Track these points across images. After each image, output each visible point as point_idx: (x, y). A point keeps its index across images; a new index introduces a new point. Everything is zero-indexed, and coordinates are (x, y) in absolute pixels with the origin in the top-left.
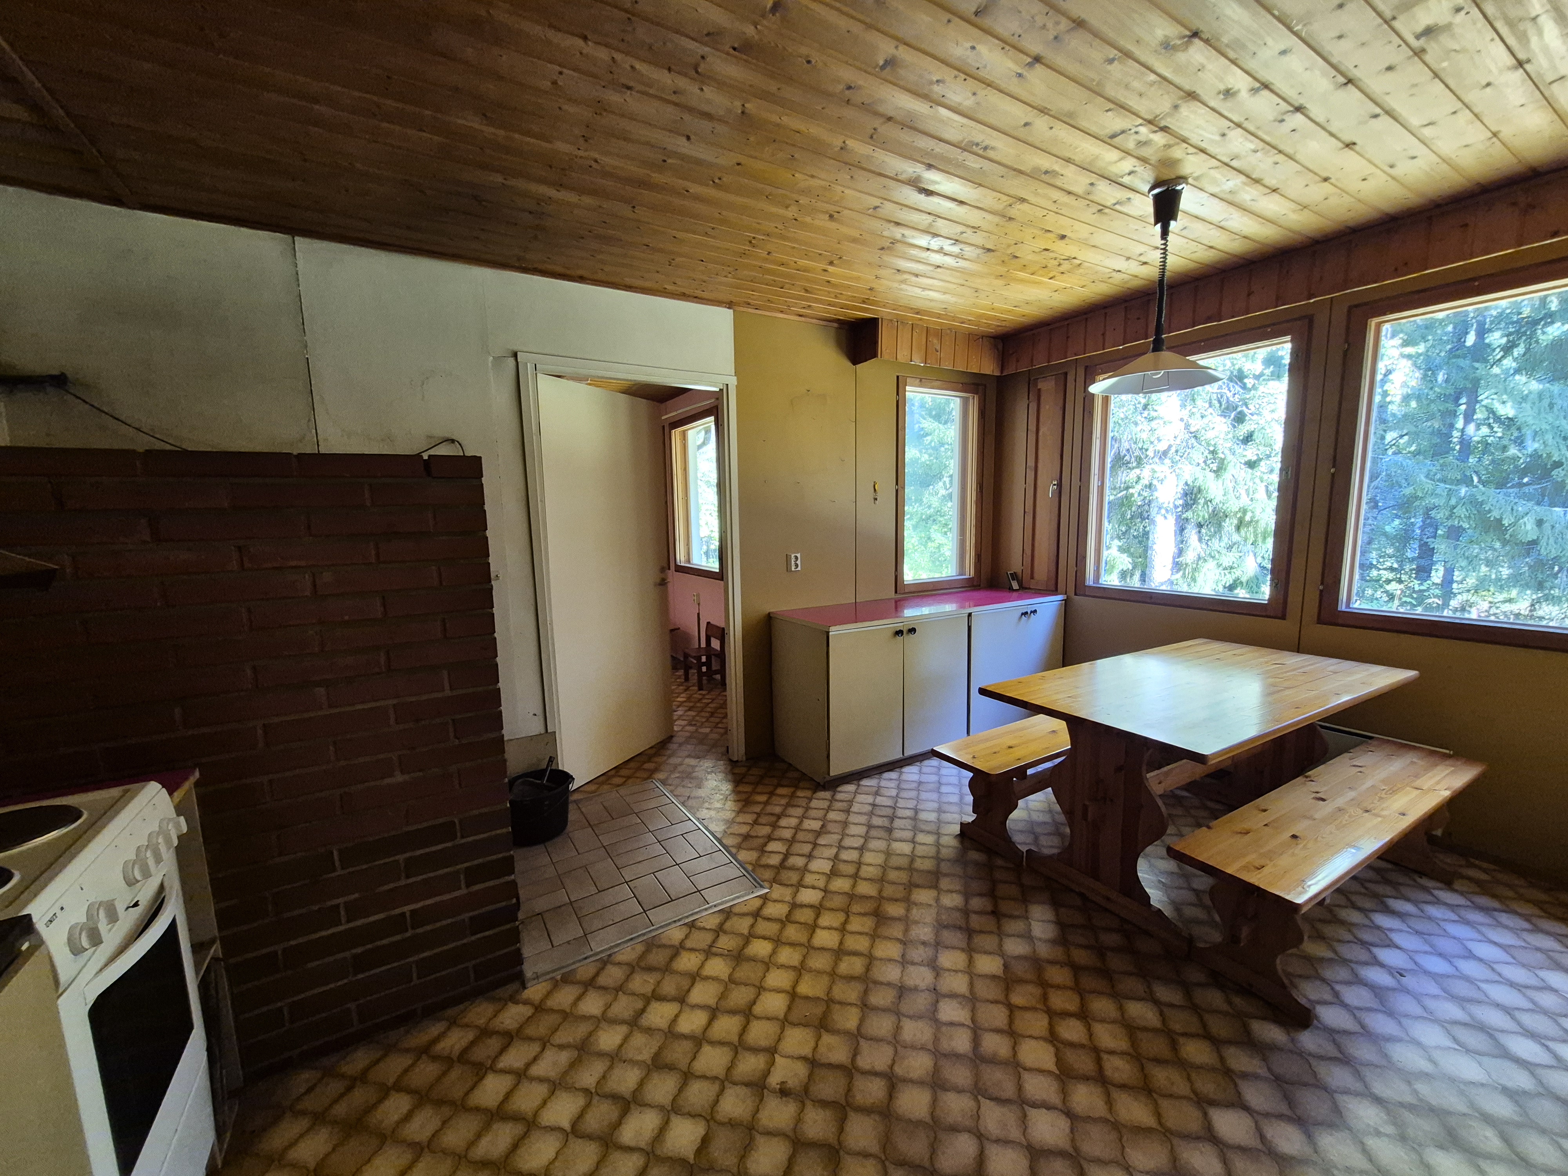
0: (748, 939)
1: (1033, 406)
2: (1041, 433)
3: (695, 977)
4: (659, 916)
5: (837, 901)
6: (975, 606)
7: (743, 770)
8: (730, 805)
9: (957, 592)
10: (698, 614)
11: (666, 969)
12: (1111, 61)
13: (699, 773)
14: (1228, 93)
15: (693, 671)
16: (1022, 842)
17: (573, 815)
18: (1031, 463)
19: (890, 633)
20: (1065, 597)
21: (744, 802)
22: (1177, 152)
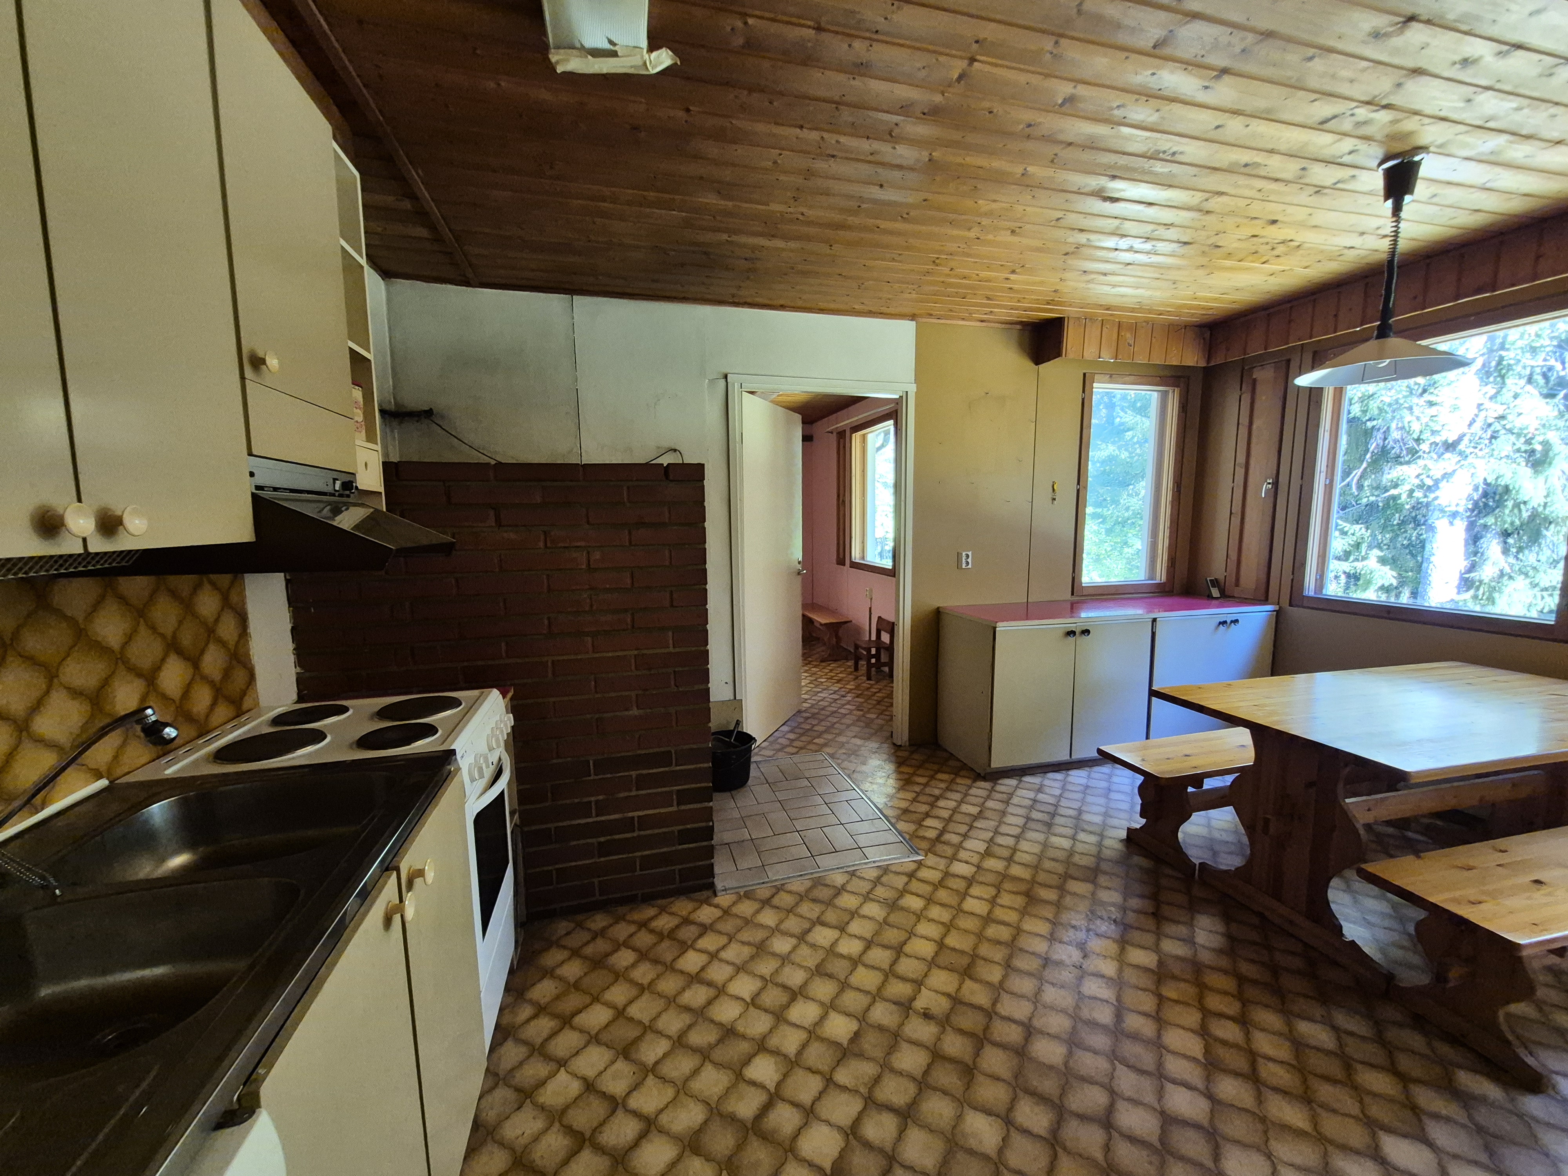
0: (903, 892)
1: (1246, 398)
2: (1254, 427)
3: (854, 914)
4: (826, 862)
5: (990, 878)
6: (1166, 611)
7: (905, 754)
8: (891, 782)
9: (1146, 598)
10: (870, 609)
11: (829, 903)
12: (1310, 59)
13: (864, 751)
14: (1466, 62)
15: (863, 663)
16: (1196, 856)
17: (754, 772)
18: (1241, 459)
19: (1061, 633)
20: (1277, 607)
21: (905, 782)
22: (1410, 124)
